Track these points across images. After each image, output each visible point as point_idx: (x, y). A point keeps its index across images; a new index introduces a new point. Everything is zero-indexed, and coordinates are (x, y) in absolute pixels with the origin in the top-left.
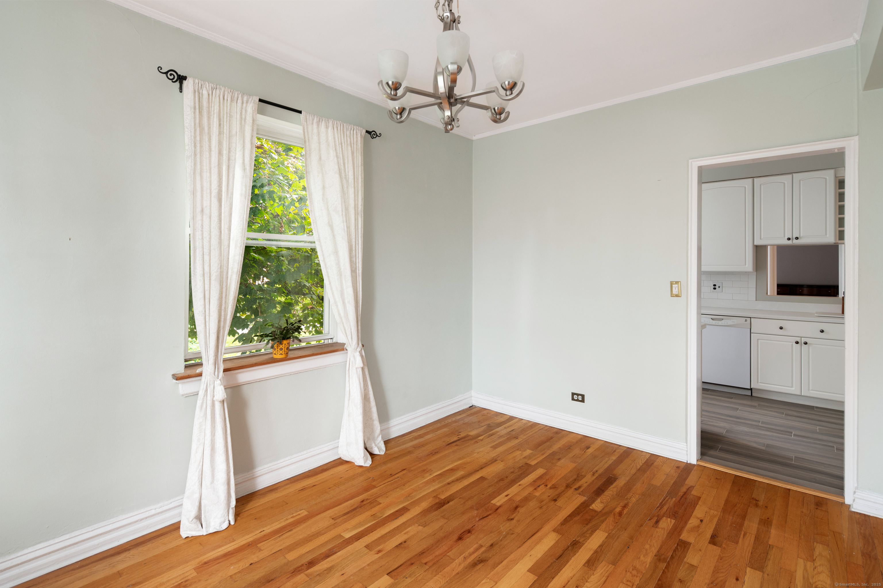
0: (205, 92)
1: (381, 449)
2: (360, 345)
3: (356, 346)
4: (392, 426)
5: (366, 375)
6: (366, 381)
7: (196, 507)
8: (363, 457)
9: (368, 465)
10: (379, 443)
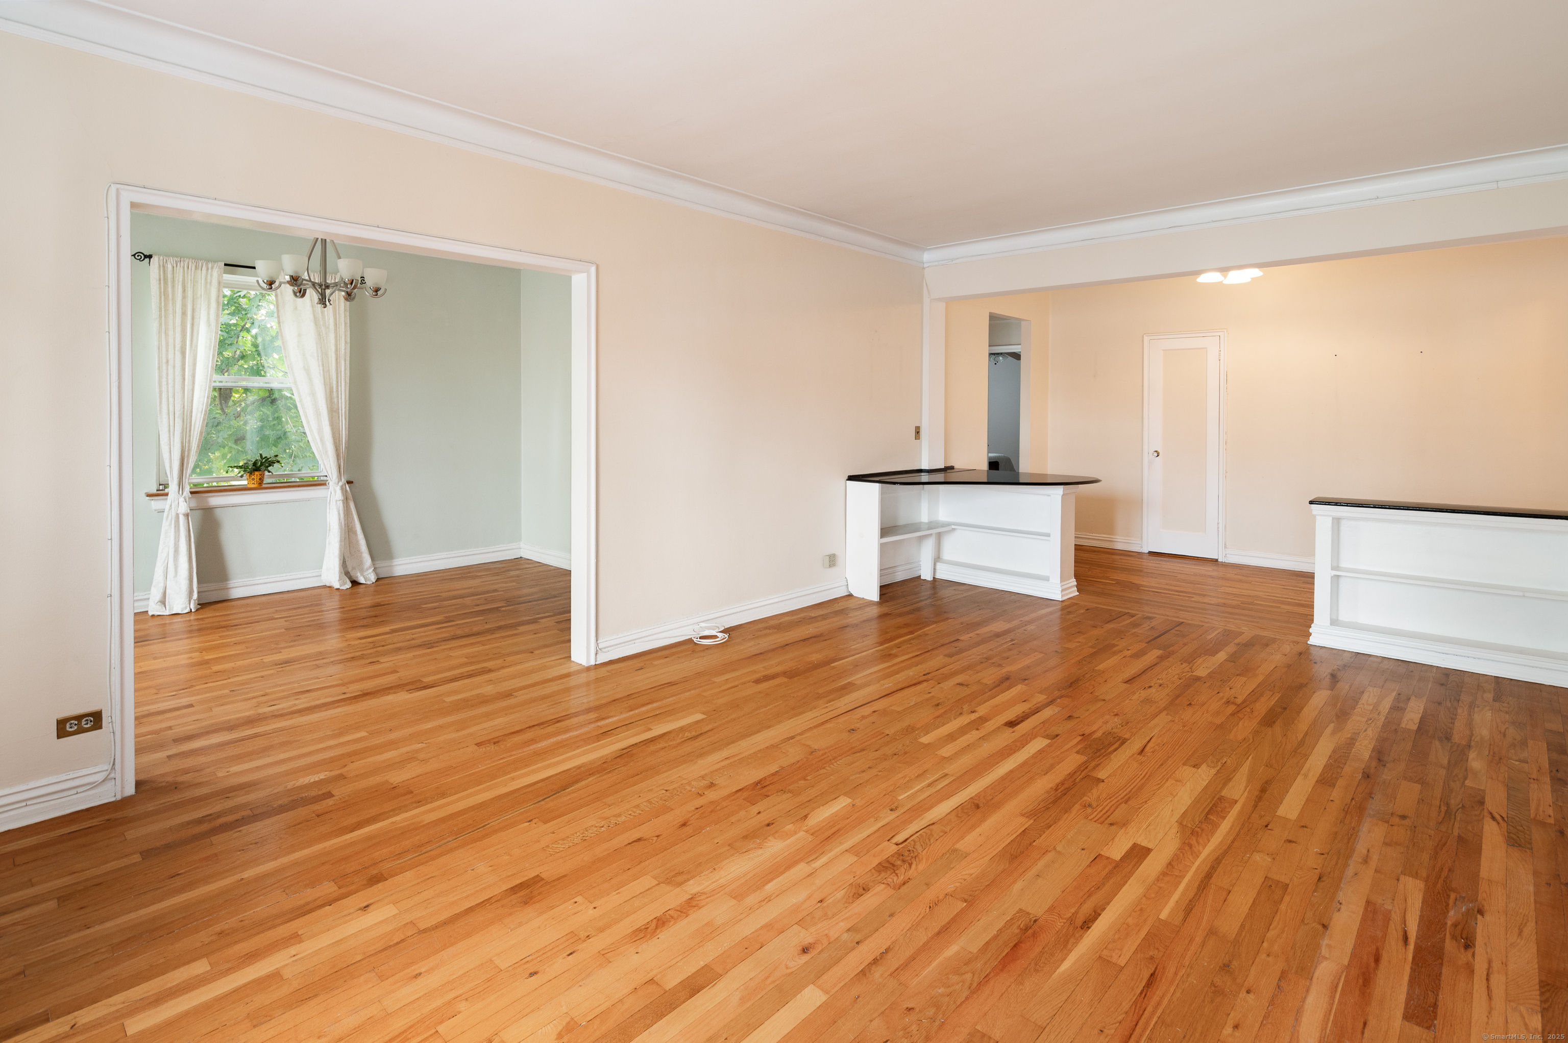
0: (170, 266)
1: (369, 580)
2: (343, 480)
3: (337, 481)
4: (397, 565)
5: (350, 509)
6: (352, 514)
7: (161, 594)
8: (338, 582)
9: (344, 591)
10: (367, 574)
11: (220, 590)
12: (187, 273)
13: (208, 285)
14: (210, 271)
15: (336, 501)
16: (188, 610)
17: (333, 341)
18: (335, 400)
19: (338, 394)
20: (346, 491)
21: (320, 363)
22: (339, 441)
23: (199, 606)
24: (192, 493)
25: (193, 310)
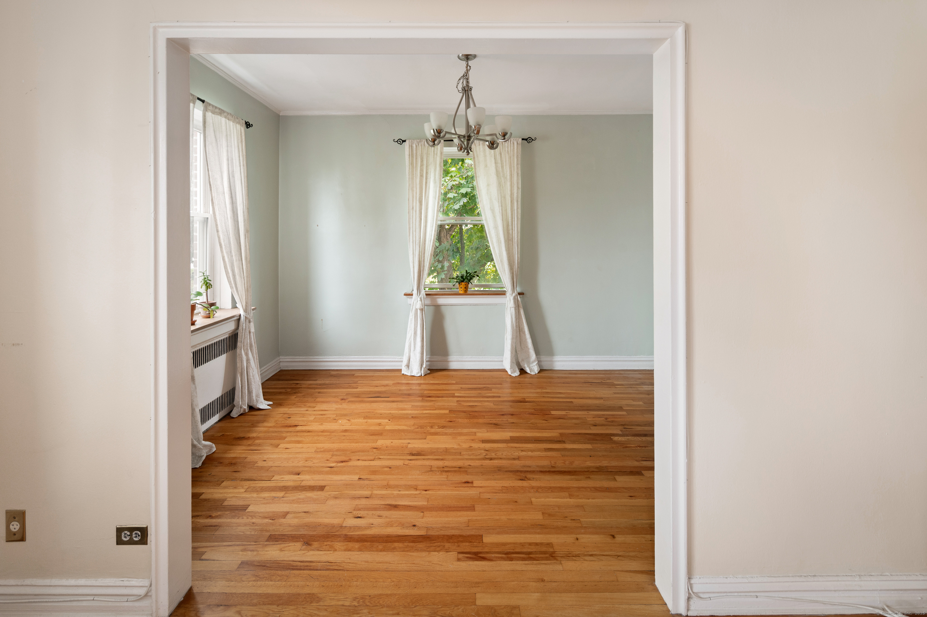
1: (533, 371)
2: (515, 292)
3: (511, 292)
4: (556, 361)
5: (521, 314)
6: (522, 319)
7: (407, 361)
8: (510, 369)
9: (514, 376)
10: (533, 366)
11: (443, 361)
12: (424, 149)
13: (435, 156)
15: (511, 308)
16: (419, 375)
17: (509, 188)
18: (511, 232)
19: (512, 227)
20: (518, 300)
21: (500, 205)
22: (513, 262)
23: (429, 372)
24: (427, 295)
25: (427, 173)
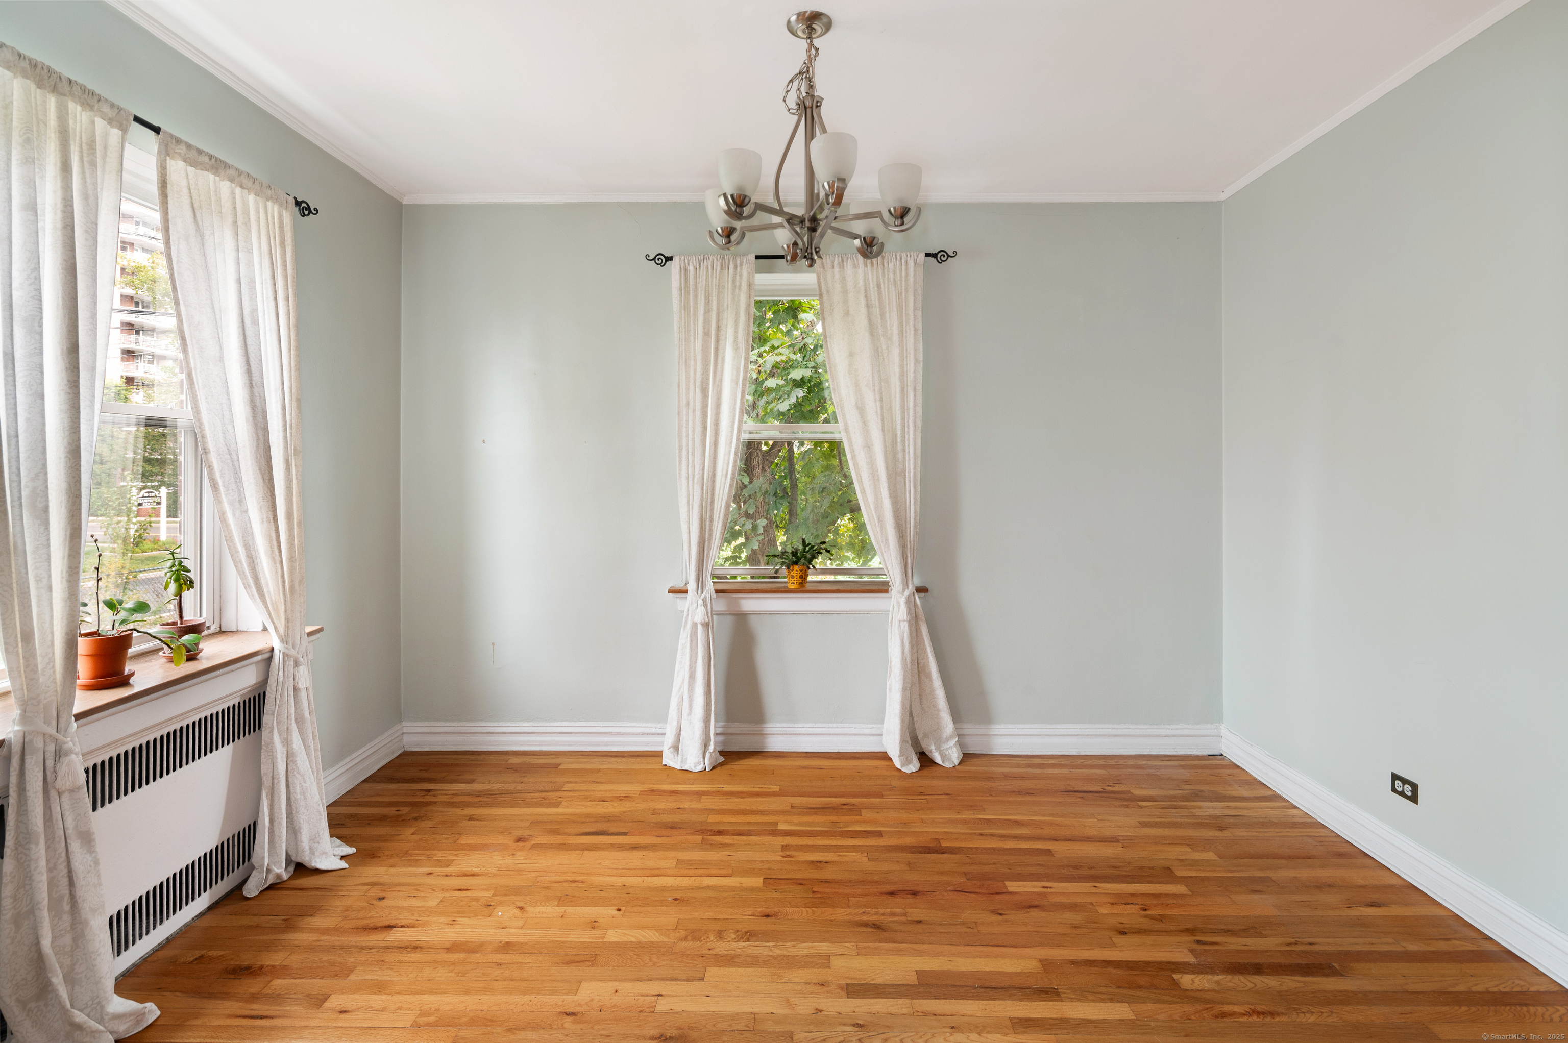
0: (691, 268)
1: (949, 759)
2: (911, 587)
3: (901, 588)
4: (997, 735)
5: (922, 635)
6: (924, 645)
7: (673, 736)
8: (899, 756)
9: (908, 772)
10: (947, 749)
11: (754, 734)
12: (712, 276)
13: (737, 290)
14: (738, 269)
15: (900, 621)
16: (699, 768)
17: (897, 360)
18: (900, 456)
19: (904, 446)
20: (915, 605)
21: (878, 397)
22: (906, 521)
23: (722, 759)
24: (717, 591)
25: (718, 328)
